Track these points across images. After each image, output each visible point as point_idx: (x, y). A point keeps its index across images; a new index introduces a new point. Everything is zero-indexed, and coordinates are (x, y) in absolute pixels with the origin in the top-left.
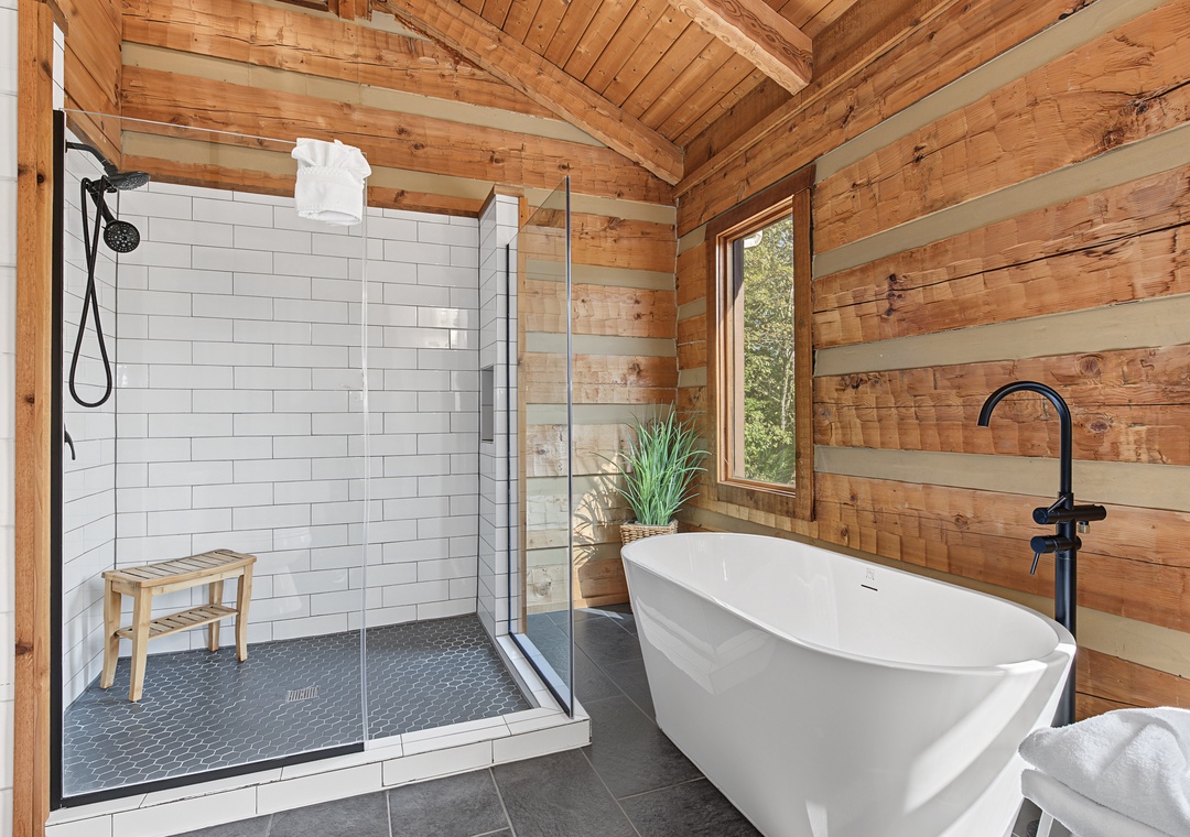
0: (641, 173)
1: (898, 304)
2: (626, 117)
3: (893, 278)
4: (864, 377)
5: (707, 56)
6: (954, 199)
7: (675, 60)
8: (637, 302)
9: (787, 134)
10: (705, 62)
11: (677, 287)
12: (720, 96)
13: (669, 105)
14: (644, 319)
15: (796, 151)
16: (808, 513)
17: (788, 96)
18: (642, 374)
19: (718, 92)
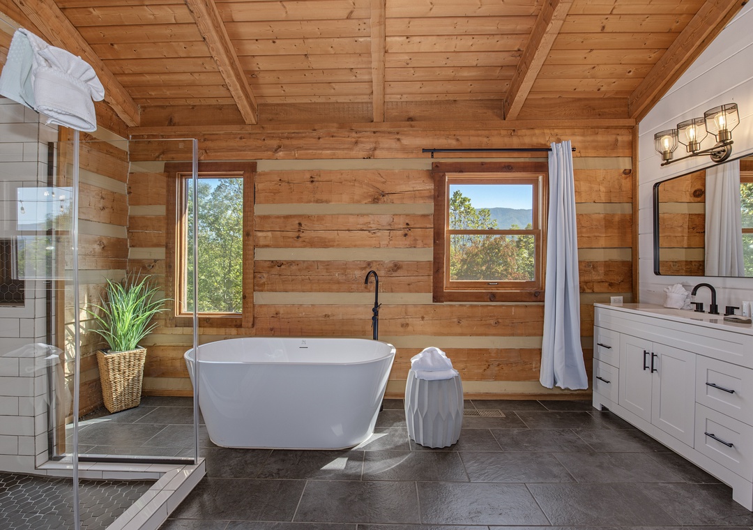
0: (108, 110)
1: (302, 235)
2: (105, 69)
3: (300, 224)
4: (284, 263)
5: (196, 76)
6: (327, 202)
7: (172, 65)
8: (102, 198)
9: (238, 139)
10: (192, 78)
11: (129, 193)
12: (190, 96)
13: (148, 81)
14: (107, 210)
15: (244, 151)
16: (250, 324)
17: (243, 122)
18: (105, 248)
19: (190, 95)
